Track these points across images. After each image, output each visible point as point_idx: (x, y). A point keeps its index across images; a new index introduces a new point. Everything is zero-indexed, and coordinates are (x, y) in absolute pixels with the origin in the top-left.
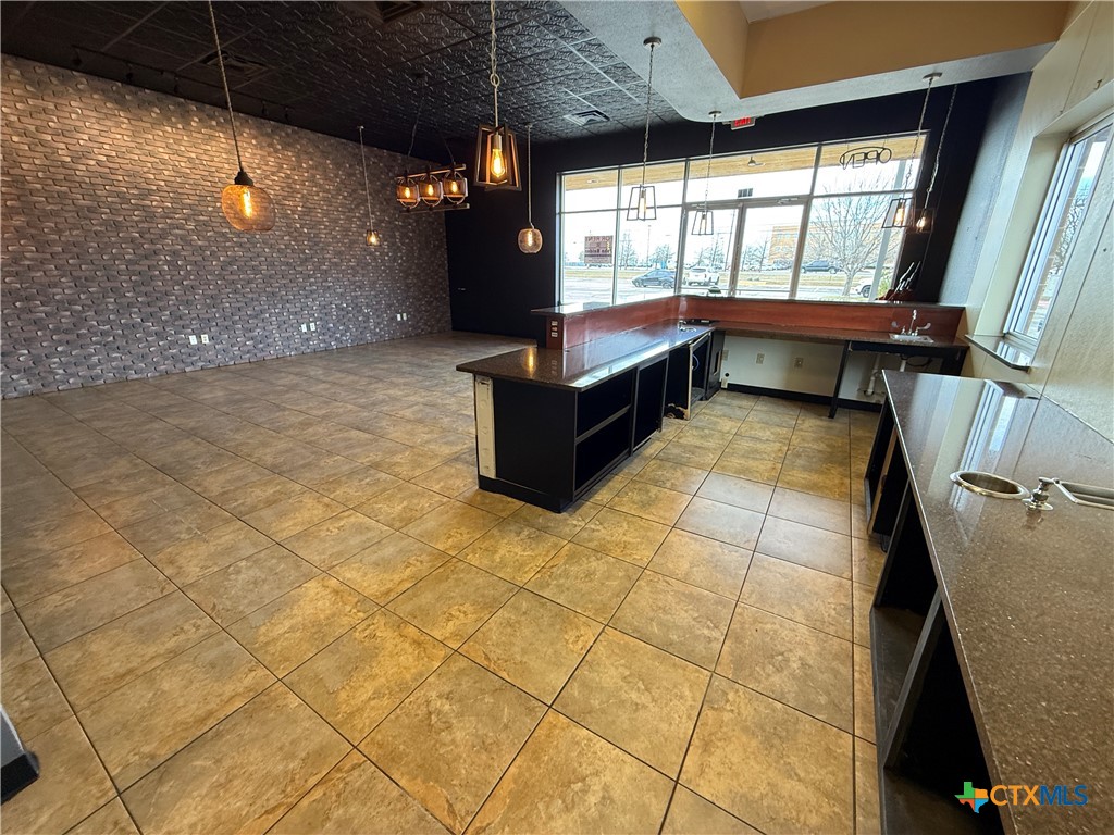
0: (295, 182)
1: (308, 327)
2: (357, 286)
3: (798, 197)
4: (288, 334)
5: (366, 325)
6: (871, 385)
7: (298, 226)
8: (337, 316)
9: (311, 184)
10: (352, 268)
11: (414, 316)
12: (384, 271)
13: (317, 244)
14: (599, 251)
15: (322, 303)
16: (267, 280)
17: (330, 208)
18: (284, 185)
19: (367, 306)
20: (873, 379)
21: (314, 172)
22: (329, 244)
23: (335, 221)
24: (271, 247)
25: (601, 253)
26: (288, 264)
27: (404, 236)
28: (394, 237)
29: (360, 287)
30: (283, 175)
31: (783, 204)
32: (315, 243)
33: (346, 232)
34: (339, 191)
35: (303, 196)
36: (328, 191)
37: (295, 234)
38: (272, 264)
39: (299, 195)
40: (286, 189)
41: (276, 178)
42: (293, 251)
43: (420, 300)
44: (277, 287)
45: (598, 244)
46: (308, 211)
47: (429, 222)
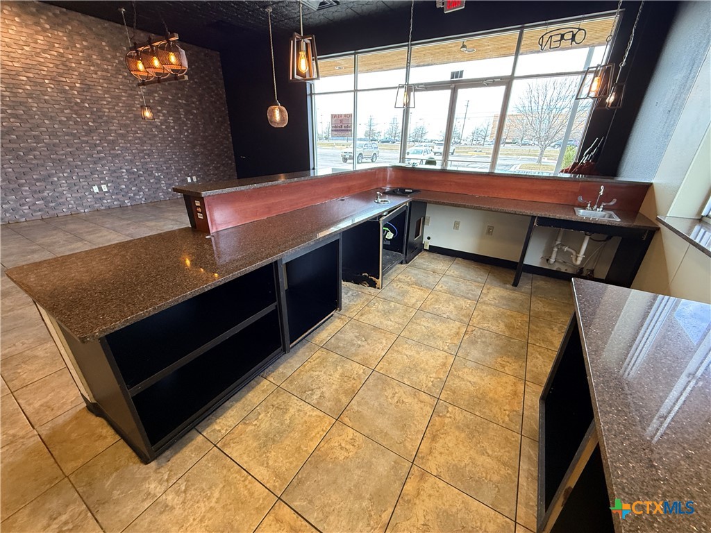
0: (69, 59)
1: (100, 189)
2: (146, 154)
3: (501, 78)
4: (79, 195)
5: (158, 186)
6: (554, 256)
7: (78, 101)
8: (129, 179)
9: (87, 63)
10: (139, 138)
11: (203, 178)
12: (172, 142)
13: (100, 117)
14: (343, 126)
15: (112, 168)
16: (52, 148)
17: (110, 86)
18: (58, 63)
19: (158, 170)
20: (556, 249)
21: (90, 52)
22: (113, 118)
23: (118, 98)
24: (51, 118)
25: (343, 128)
26: (72, 134)
27: (187, 113)
28: (178, 113)
29: (149, 155)
30: (55, 54)
31: (488, 85)
32: (98, 116)
33: (129, 108)
34: (118, 71)
35: (80, 74)
36: (107, 70)
37: (76, 108)
38: (53, 135)
39: (76, 73)
40: (61, 67)
41: (49, 57)
42: (76, 122)
43: (208, 165)
44: (62, 155)
45: (341, 121)
46: (87, 88)
47: (211, 102)
